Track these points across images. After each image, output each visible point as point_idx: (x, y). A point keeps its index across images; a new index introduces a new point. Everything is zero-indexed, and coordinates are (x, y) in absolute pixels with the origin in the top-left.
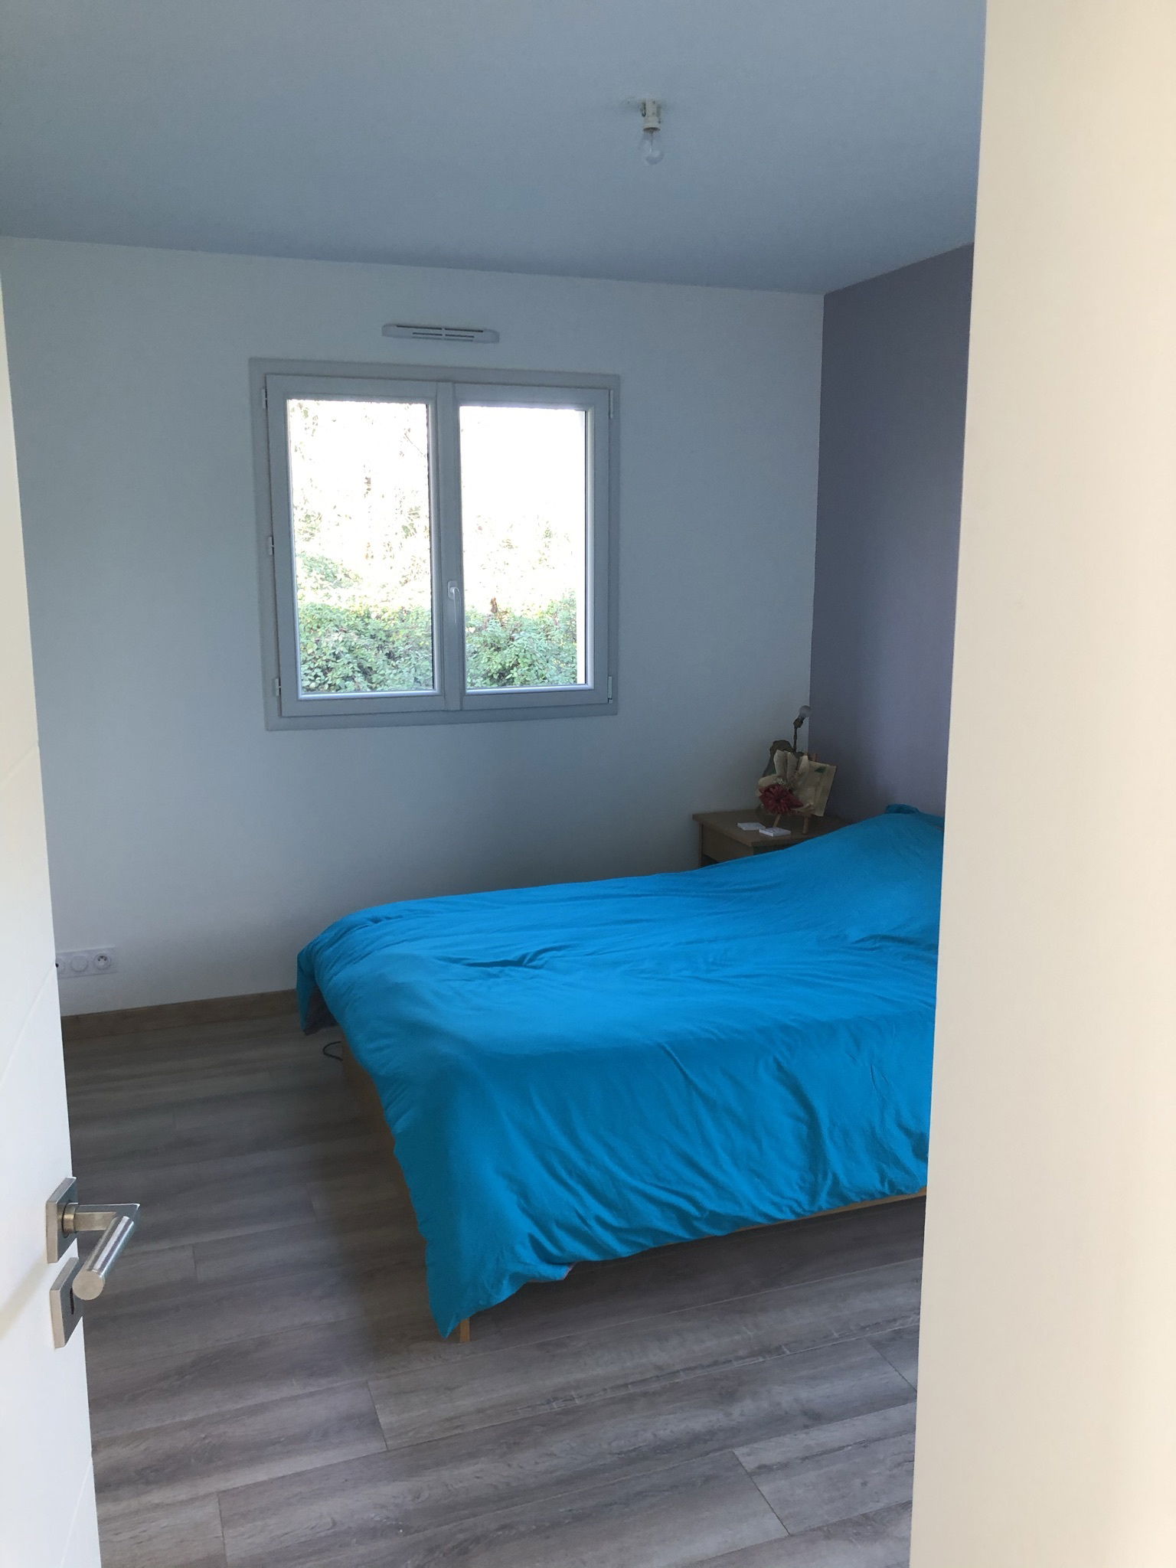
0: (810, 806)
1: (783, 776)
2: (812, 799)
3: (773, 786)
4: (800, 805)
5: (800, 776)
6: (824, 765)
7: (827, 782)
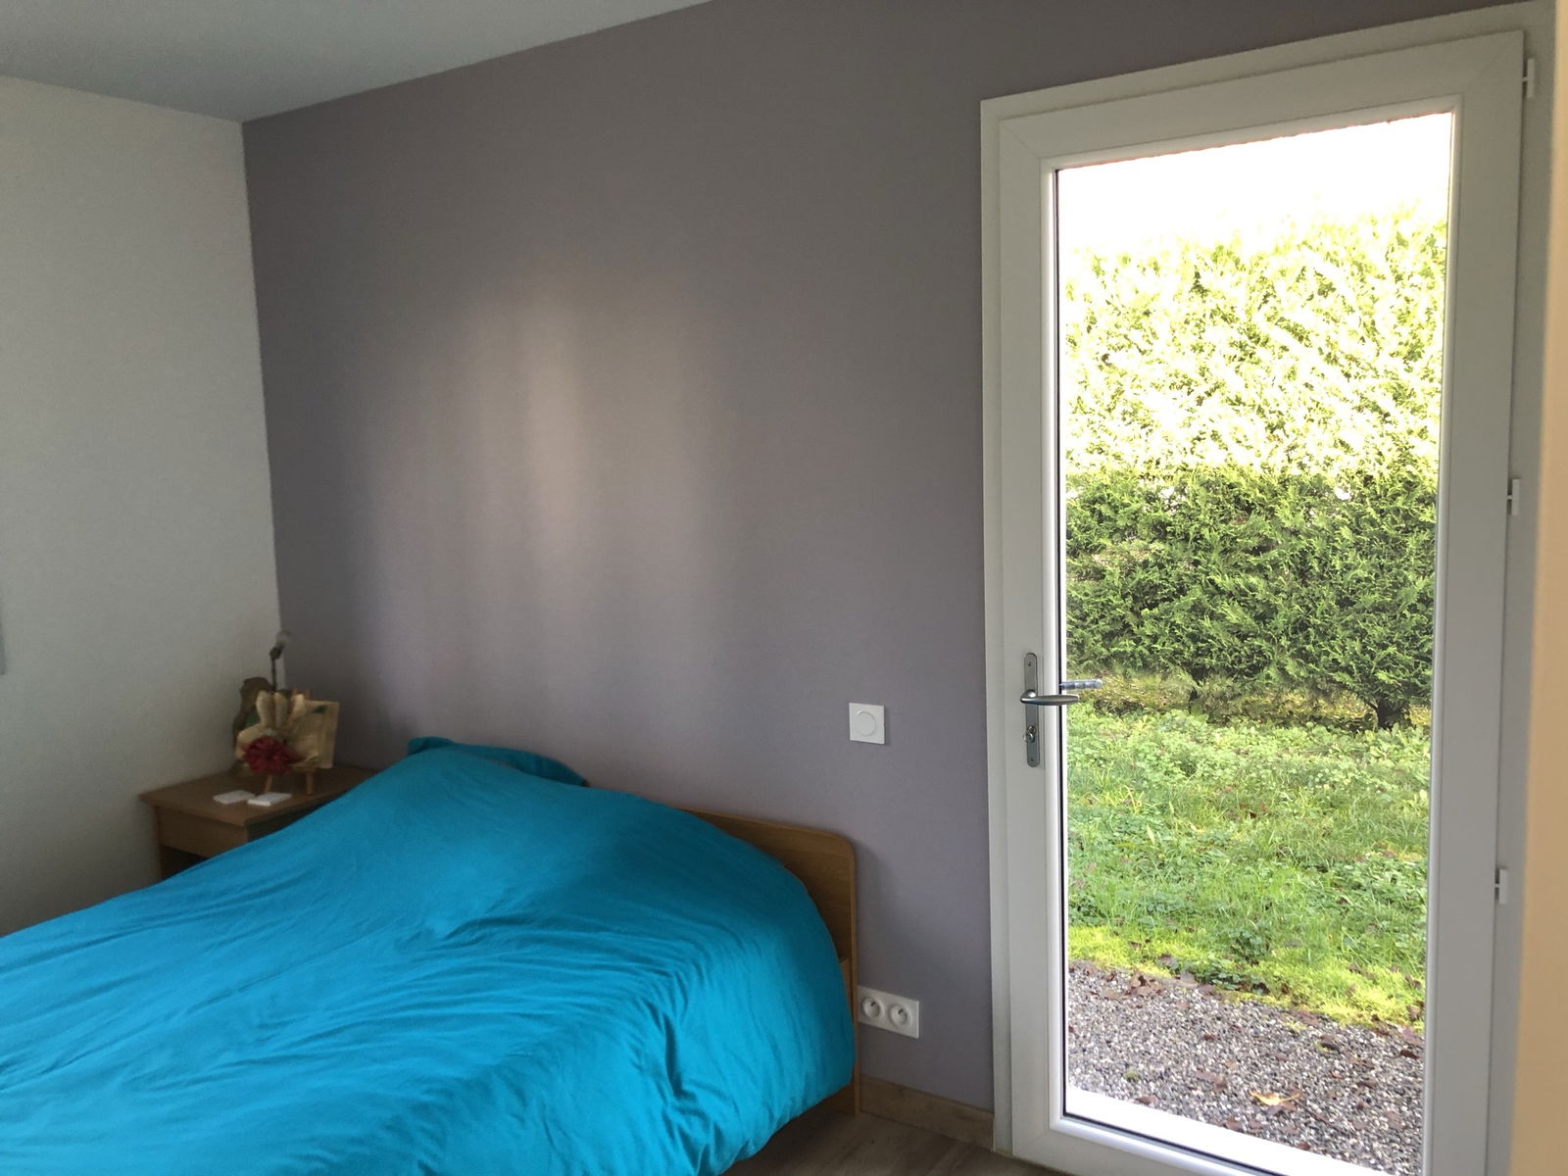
0: (314, 758)
1: (272, 724)
2: (315, 747)
3: (260, 740)
4: (300, 759)
5: (297, 720)
6: (322, 703)
7: (332, 724)
